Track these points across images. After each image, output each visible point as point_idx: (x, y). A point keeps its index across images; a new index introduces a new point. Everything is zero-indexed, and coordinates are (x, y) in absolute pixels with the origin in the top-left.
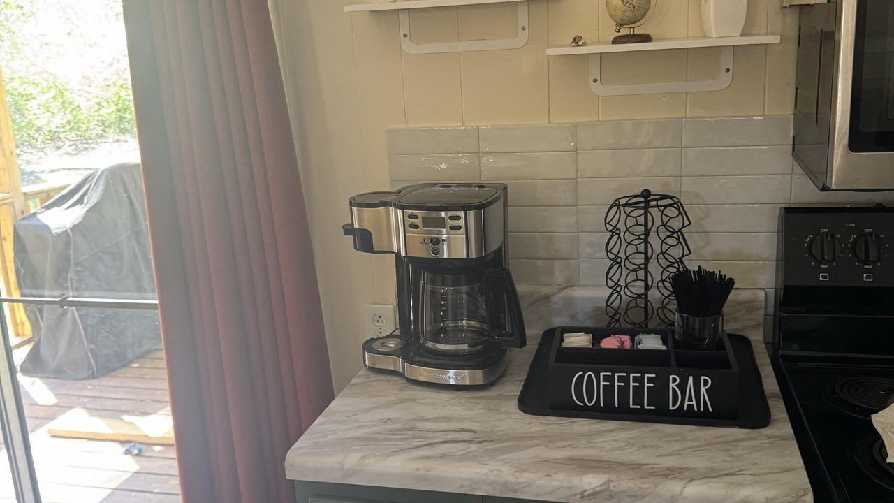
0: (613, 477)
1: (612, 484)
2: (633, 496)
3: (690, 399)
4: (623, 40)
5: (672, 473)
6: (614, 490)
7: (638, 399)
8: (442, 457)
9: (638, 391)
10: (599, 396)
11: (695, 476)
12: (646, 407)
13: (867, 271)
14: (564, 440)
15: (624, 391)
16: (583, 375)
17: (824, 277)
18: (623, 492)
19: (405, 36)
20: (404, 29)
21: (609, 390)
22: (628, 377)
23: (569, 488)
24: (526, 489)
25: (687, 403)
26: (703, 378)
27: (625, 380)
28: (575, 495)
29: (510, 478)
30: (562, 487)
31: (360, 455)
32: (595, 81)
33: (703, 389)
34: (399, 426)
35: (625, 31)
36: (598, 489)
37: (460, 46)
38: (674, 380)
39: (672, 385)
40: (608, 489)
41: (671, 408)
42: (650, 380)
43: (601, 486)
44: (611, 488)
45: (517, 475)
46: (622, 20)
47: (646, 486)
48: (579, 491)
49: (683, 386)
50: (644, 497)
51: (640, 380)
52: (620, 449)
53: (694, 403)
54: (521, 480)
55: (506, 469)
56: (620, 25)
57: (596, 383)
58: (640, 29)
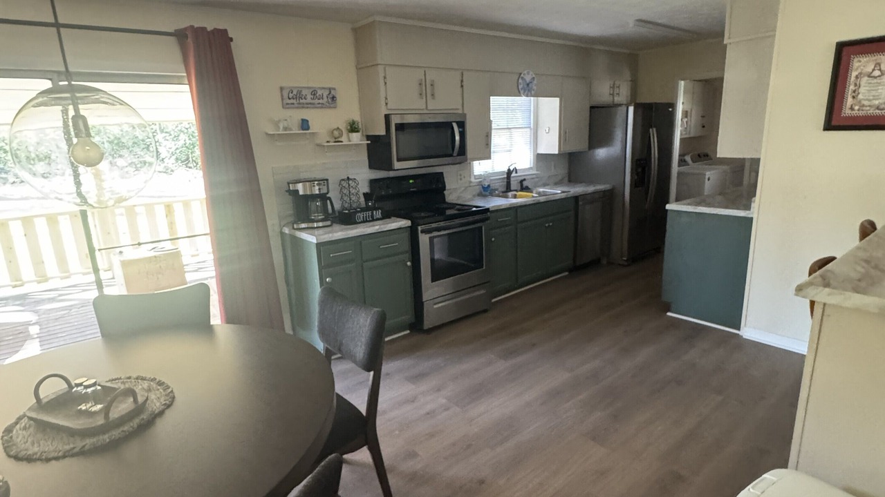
2: (385, 228)
4: (337, 142)
5: (388, 224)
9: (369, 216)
10: (362, 219)
11: (392, 223)
12: (370, 219)
15: (366, 217)
16: (358, 215)
18: (383, 227)
21: (363, 217)
24: (366, 232)
25: (378, 216)
26: (379, 211)
27: (366, 214)
30: (373, 230)
32: (332, 152)
33: (380, 213)
35: (337, 140)
39: (374, 214)
41: (376, 218)
43: (379, 228)
44: (381, 227)
45: (364, 229)
46: (337, 137)
47: (386, 226)
49: (376, 213)
51: (369, 213)
56: (335, 138)
57: (360, 216)
58: (340, 139)
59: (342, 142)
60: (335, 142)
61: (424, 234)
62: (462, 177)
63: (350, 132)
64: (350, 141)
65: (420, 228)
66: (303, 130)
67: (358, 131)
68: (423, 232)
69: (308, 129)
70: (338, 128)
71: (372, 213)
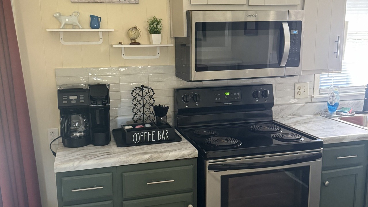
0: (152, 154)
1: (152, 156)
2: (158, 158)
3: (163, 137)
4: (134, 44)
5: (165, 152)
6: (153, 157)
7: (150, 139)
8: (104, 158)
9: (150, 136)
10: (140, 139)
11: (170, 151)
12: (152, 141)
13: (197, 104)
14: (135, 150)
15: (147, 137)
16: (136, 134)
17: (187, 106)
18: (155, 157)
19: (62, 39)
20: (61, 37)
21: (143, 137)
22: (151, 132)
23: (142, 159)
24: (130, 162)
25: (163, 138)
26: (166, 131)
27: (147, 134)
28: (143, 160)
29: (125, 159)
30: (140, 159)
31: (78, 162)
32: (123, 55)
33: (166, 134)
34: (85, 155)
35: (133, 41)
36: (149, 158)
37: (81, 43)
38: (159, 132)
39: (159, 134)
40: (151, 157)
41: (159, 140)
42: (153, 133)
43: (149, 157)
44: (152, 157)
45: (127, 158)
46: (133, 38)
47: (161, 155)
48: (144, 159)
49: (161, 134)
50: (160, 158)
51: (151, 133)
52: (150, 150)
53: (164, 138)
54: (129, 159)
55: (124, 157)
56: (132, 40)
57: (139, 136)
58: (137, 41)
59: (139, 44)
60: (131, 44)
61: (213, 172)
62: (302, 90)
63: (151, 33)
64: (151, 44)
65: (208, 163)
66: (92, 28)
67: (159, 32)
68: (211, 168)
69: (98, 27)
70: (135, 28)
71: (156, 134)
